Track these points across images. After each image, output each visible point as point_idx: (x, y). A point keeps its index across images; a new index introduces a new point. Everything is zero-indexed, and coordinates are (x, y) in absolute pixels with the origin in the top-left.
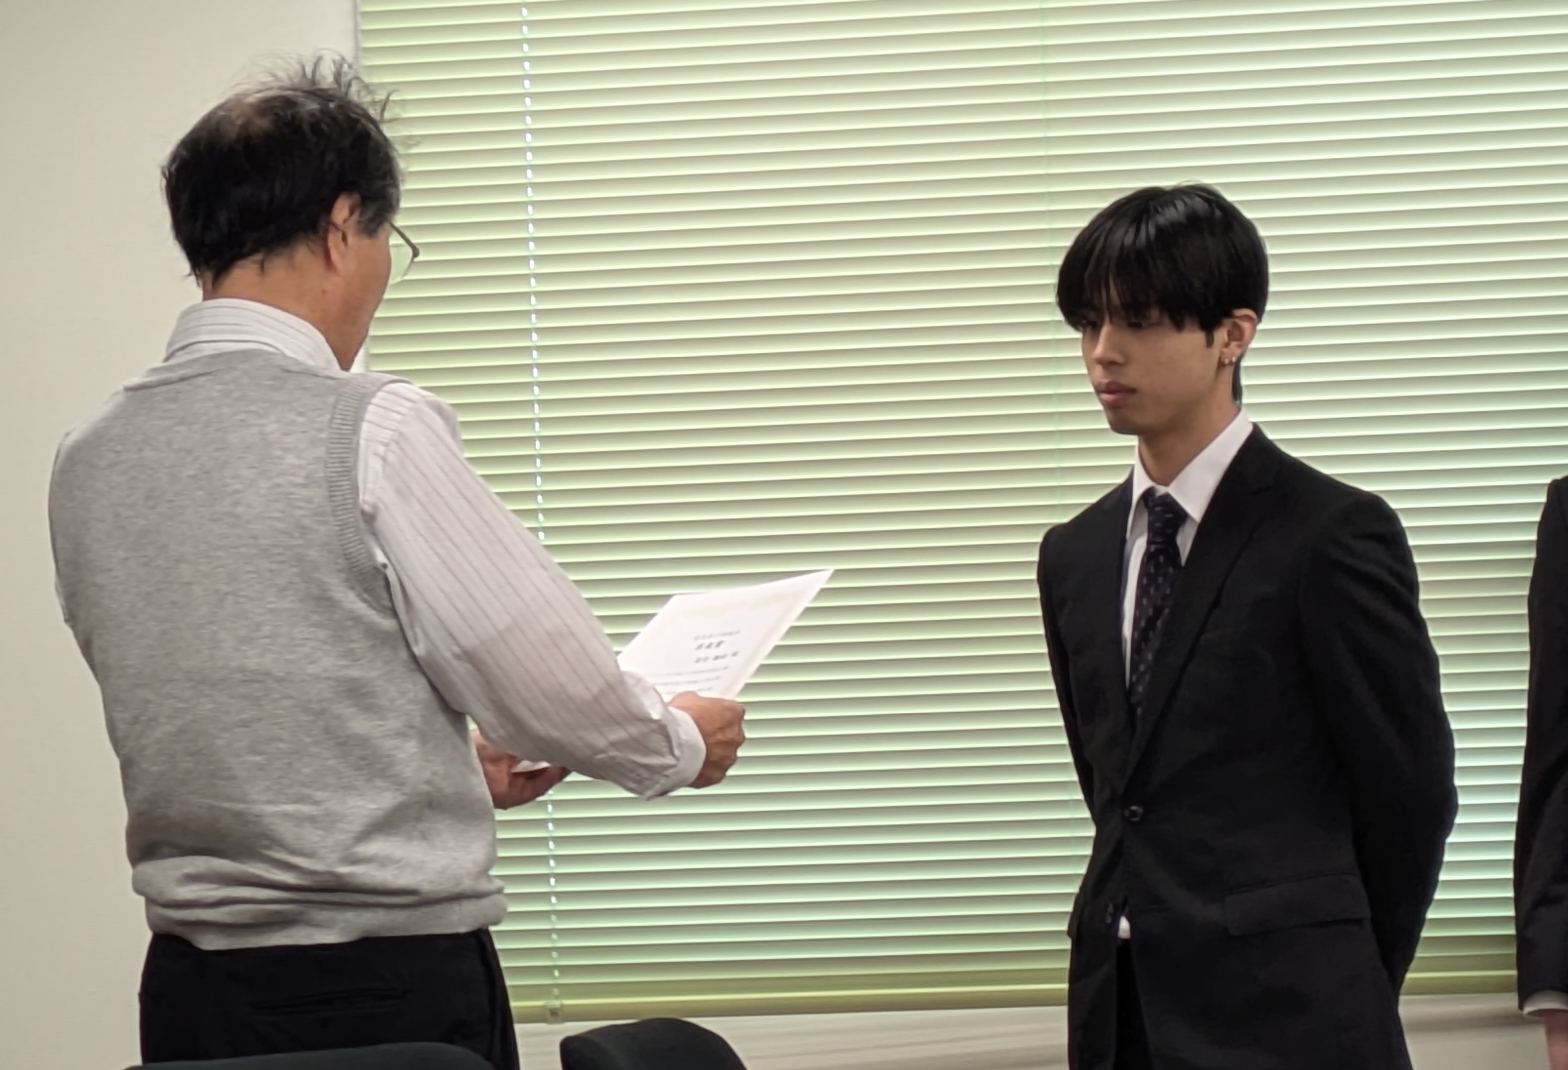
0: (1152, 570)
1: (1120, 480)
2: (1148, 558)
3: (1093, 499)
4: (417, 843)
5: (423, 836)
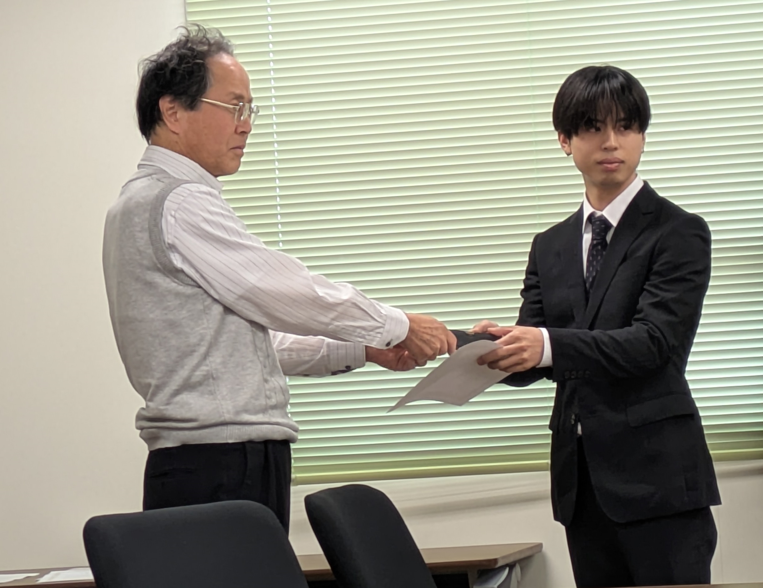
0: (595, 253)
1: (575, 209)
2: (593, 247)
3: (562, 220)
4: (207, 396)
5: (211, 393)
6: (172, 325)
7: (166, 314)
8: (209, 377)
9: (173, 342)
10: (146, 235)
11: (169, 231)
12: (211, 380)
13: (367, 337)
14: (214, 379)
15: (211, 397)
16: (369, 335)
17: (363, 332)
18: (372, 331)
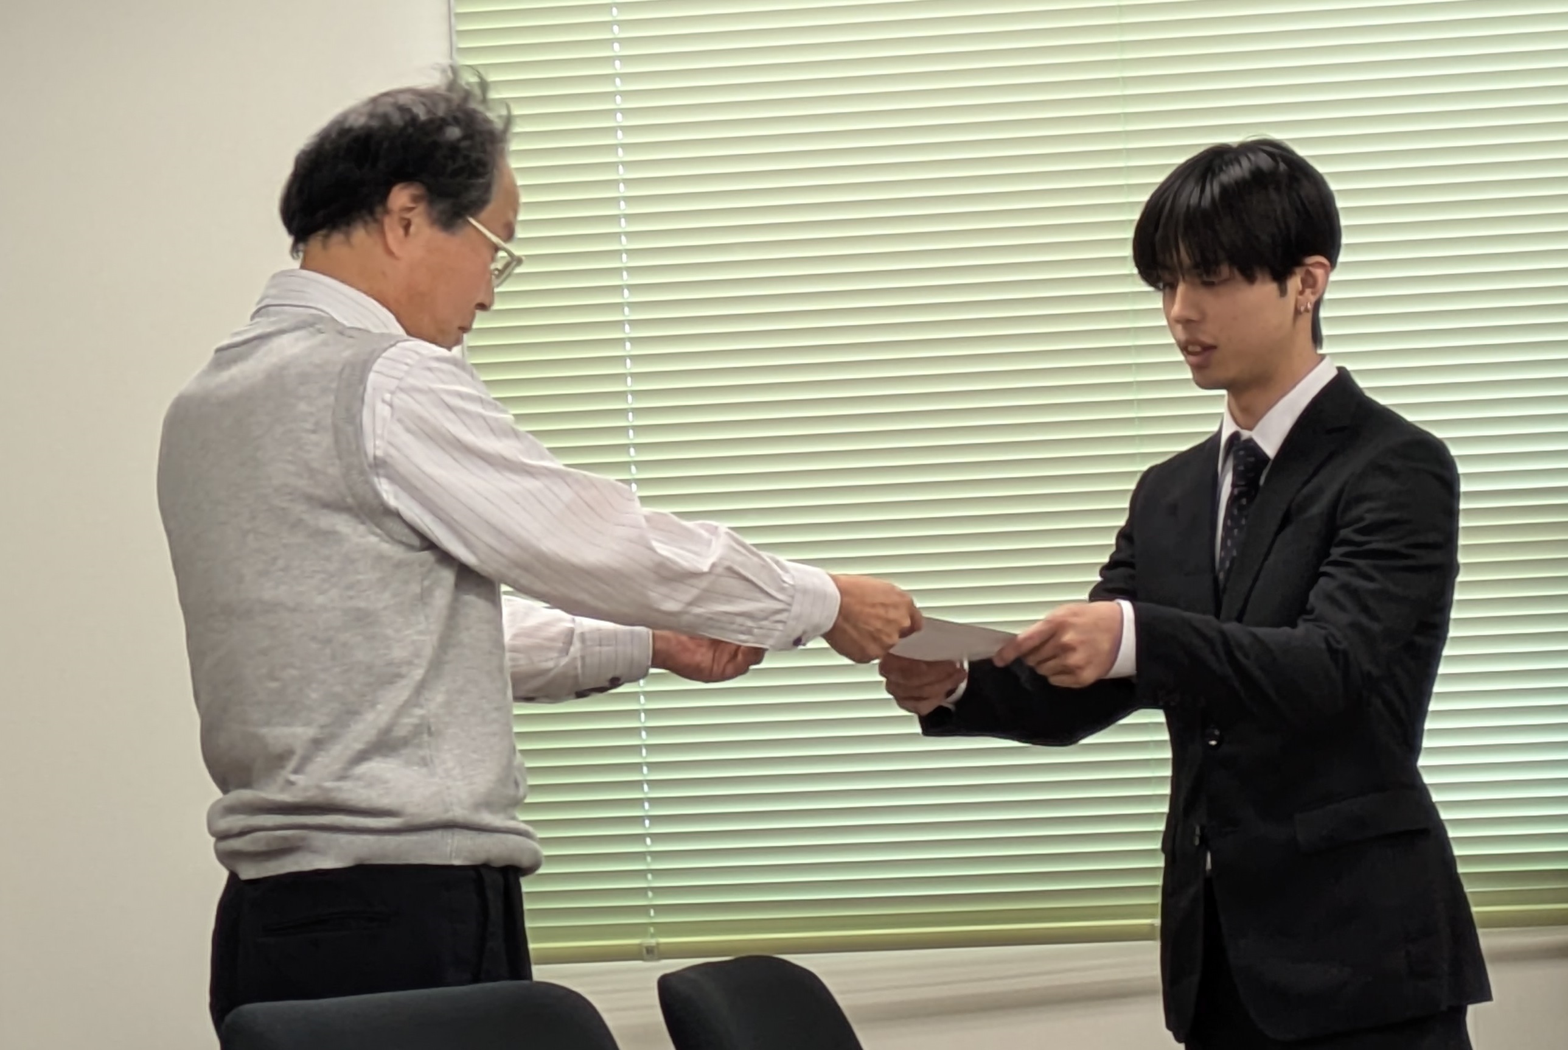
4: (416, 768)
5: (424, 762)
6: (362, 619)
7: (351, 598)
8: (425, 730)
9: (360, 655)
10: (326, 440)
11: (379, 431)
12: (425, 737)
13: (756, 631)
14: (430, 733)
15: (424, 770)
16: (761, 628)
17: (750, 623)
18: (766, 618)
